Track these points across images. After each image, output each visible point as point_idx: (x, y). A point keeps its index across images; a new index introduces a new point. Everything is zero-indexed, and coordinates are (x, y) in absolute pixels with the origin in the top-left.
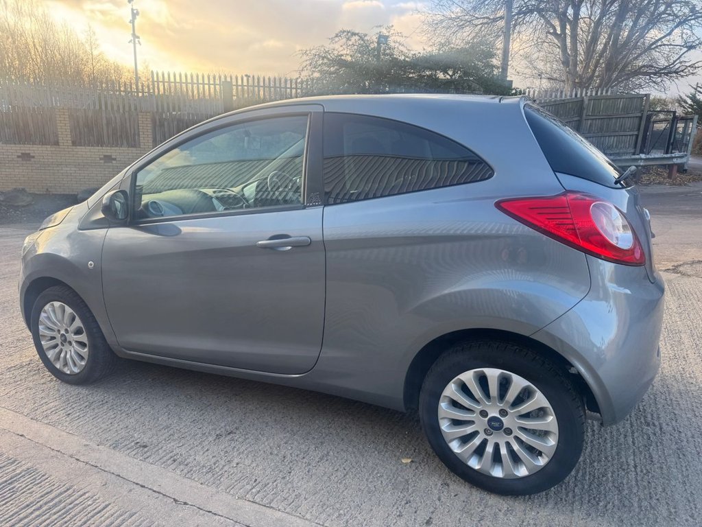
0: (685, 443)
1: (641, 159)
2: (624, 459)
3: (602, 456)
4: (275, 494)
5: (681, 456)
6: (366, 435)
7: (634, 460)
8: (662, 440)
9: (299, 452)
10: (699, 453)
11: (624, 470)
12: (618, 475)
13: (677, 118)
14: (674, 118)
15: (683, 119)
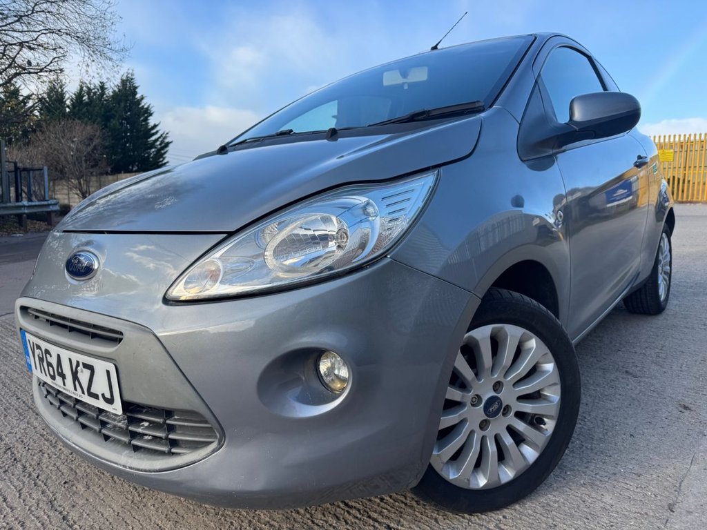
1: (22, 207)
13: (19, 168)
14: (16, 168)
15: (25, 169)
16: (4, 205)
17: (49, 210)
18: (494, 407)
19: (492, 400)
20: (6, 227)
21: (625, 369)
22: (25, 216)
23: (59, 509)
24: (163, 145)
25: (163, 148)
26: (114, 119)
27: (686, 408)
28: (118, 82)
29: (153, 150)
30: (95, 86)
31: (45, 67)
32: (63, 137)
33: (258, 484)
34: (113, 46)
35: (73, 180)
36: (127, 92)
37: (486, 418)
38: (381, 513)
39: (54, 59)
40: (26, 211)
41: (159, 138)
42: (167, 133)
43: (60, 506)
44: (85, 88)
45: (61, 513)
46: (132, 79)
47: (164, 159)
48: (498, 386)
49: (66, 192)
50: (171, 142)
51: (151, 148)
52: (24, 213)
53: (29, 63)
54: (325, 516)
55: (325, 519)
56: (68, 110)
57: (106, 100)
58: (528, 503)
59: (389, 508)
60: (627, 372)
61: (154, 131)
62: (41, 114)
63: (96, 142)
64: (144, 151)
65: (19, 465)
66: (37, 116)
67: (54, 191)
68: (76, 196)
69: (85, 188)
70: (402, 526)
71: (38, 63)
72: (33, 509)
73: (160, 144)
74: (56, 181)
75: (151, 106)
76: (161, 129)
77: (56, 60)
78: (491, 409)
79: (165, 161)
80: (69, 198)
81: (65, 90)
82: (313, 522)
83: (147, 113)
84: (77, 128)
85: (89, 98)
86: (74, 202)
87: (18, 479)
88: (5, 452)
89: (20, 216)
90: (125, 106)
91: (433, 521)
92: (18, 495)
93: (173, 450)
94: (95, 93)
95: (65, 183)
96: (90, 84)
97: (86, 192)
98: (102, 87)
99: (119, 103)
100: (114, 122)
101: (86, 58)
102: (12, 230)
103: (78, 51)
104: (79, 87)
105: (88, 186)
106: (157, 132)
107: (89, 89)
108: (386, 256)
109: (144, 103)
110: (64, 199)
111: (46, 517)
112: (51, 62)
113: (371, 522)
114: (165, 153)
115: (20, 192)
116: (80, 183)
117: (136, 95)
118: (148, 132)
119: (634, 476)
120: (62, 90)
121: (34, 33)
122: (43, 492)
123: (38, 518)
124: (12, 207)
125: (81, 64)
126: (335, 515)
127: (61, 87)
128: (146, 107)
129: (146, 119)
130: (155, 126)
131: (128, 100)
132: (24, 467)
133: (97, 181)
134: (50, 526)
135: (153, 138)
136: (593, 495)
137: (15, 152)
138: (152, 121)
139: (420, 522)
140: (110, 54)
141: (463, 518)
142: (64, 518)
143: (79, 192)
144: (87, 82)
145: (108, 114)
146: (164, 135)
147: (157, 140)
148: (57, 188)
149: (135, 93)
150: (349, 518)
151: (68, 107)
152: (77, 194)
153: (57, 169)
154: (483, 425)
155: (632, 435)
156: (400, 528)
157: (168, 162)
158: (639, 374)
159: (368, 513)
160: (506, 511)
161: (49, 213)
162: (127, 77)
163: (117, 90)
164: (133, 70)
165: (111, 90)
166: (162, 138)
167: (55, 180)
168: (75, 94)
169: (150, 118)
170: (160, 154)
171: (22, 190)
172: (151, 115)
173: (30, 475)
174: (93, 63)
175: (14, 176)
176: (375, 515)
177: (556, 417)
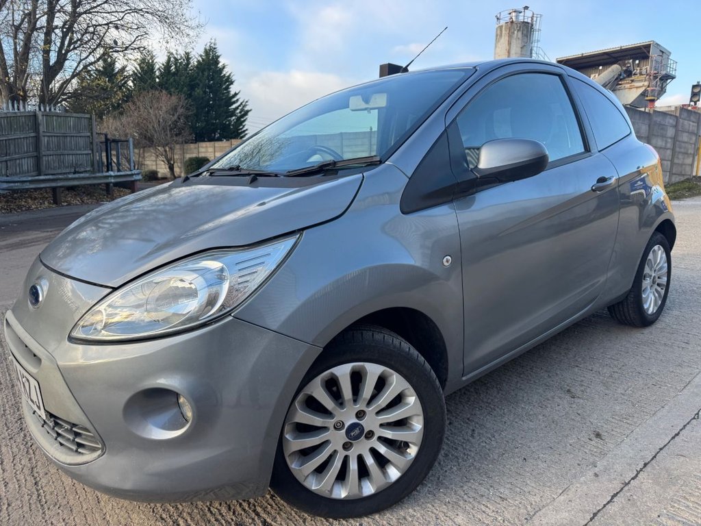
1: (111, 176)
13: (109, 140)
14: (107, 140)
15: (114, 141)
16: (93, 175)
17: (133, 179)
18: (356, 432)
19: (353, 426)
20: (96, 195)
21: (568, 388)
22: (112, 185)
23: (36, 475)
24: (243, 113)
25: (243, 116)
26: (198, 88)
27: (598, 435)
28: (202, 52)
29: (234, 118)
30: (181, 57)
31: (130, 45)
32: (151, 108)
33: (128, 485)
34: (189, 23)
35: (159, 148)
36: (211, 61)
37: (348, 440)
38: (265, 509)
39: (137, 37)
40: (113, 181)
41: (240, 106)
42: (247, 102)
43: (37, 473)
44: (172, 59)
45: (35, 479)
46: (215, 48)
47: (244, 126)
48: (360, 415)
49: (154, 159)
50: (251, 110)
51: (232, 117)
52: (111, 183)
53: (115, 42)
54: (220, 506)
55: (219, 508)
56: (157, 80)
57: (191, 70)
58: (388, 515)
59: (274, 505)
60: (569, 391)
61: (235, 99)
62: (135, 85)
63: (180, 111)
64: (226, 119)
65: (22, 435)
66: (130, 87)
67: (144, 157)
68: (163, 163)
69: (169, 155)
70: (275, 522)
71: (123, 42)
72: (18, 473)
73: (240, 112)
74: (146, 149)
75: (232, 75)
76: (241, 98)
77: (139, 38)
78: (352, 434)
79: (244, 129)
80: (156, 164)
81: (155, 61)
82: (209, 509)
83: (229, 82)
84: (163, 99)
85: (176, 68)
86: (161, 168)
87: (17, 446)
88: (16, 422)
89: (107, 185)
90: (209, 75)
91: (301, 521)
92: (12, 460)
93: (79, 450)
94: (181, 63)
95: (152, 151)
96: (177, 54)
97: (171, 158)
98: (188, 58)
99: (203, 71)
100: (198, 91)
101: (166, 36)
102: (100, 198)
103: (159, 28)
104: (166, 58)
105: (173, 153)
106: (237, 100)
107: (176, 59)
108: (230, 315)
109: (226, 72)
110: (153, 165)
111: (24, 481)
112: (134, 41)
113: (253, 515)
114: (244, 121)
115: (110, 161)
116: (166, 151)
117: (218, 64)
118: (229, 100)
119: (498, 500)
120: (153, 61)
121: (120, 14)
122: (30, 459)
123: (18, 481)
124: (101, 177)
125: (161, 41)
126: (229, 505)
127: (152, 58)
128: (227, 75)
129: (227, 88)
130: (236, 94)
131: (211, 69)
132: (25, 435)
133: (180, 149)
134: (24, 489)
135: (234, 106)
136: (450, 514)
137: (111, 121)
138: (233, 89)
139: (291, 520)
140: (187, 31)
141: (327, 521)
142: (36, 484)
143: (164, 159)
144: (174, 52)
145: (193, 83)
146: (243, 104)
147: (237, 108)
148: (146, 155)
149: (217, 62)
150: (239, 509)
151: (158, 77)
152: (163, 161)
153: (145, 137)
154: (346, 446)
155: (525, 459)
156: (273, 523)
157: (247, 130)
158: (579, 394)
159: (255, 507)
160: (366, 519)
161: (133, 182)
162: (210, 47)
163: (201, 59)
164: (215, 40)
165: (196, 60)
166: (242, 106)
167: (144, 147)
168: (163, 65)
169: (231, 86)
170: (240, 121)
171: (111, 159)
172: (232, 83)
173: (27, 443)
174: (172, 40)
175: (105, 146)
176: (259, 509)
177: (420, 444)
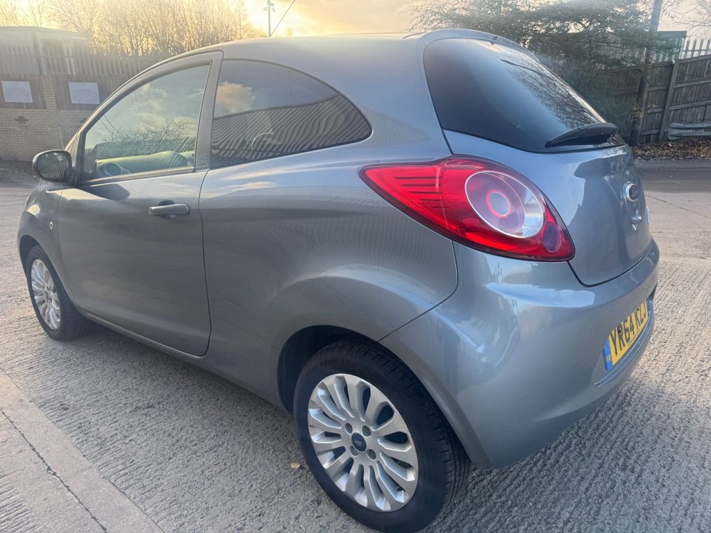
0: (660, 502)
2: (557, 510)
3: (533, 500)
4: (139, 479)
5: (641, 520)
6: (276, 429)
7: (571, 513)
8: (630, 492)
9: (195, 438)
10: (671, 519)
11: (548, 523)
12: (536, 529)
